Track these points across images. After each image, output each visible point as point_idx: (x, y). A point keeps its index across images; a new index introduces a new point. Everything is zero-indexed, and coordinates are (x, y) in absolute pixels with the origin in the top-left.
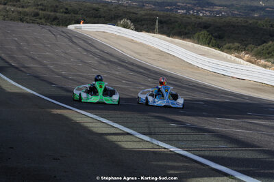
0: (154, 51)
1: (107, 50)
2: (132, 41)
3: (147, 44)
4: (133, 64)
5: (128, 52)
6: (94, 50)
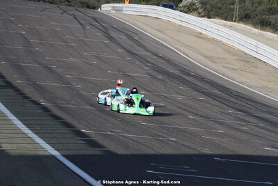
0: (234, 54)
1: (162, 53)
2: (199, 36)
3: (224, 41)
4: (202, 79)
5: (195, 55)
6: (143, 52)
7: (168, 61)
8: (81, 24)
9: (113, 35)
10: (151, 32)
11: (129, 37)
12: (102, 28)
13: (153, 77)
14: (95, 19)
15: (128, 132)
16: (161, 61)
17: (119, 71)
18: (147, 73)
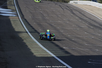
1: (92, 18)
6: (85, 18)
7: (95, 21)
8: (62, 8)
9: (74, 12)
10: (88, 11)
11: (80, 13)
12: (70, 10)
13: (89, 27)
14: (67, 7)
15: (81, 48)
16: (92, 21)
17: (77, 25)
18: (87, 26)
